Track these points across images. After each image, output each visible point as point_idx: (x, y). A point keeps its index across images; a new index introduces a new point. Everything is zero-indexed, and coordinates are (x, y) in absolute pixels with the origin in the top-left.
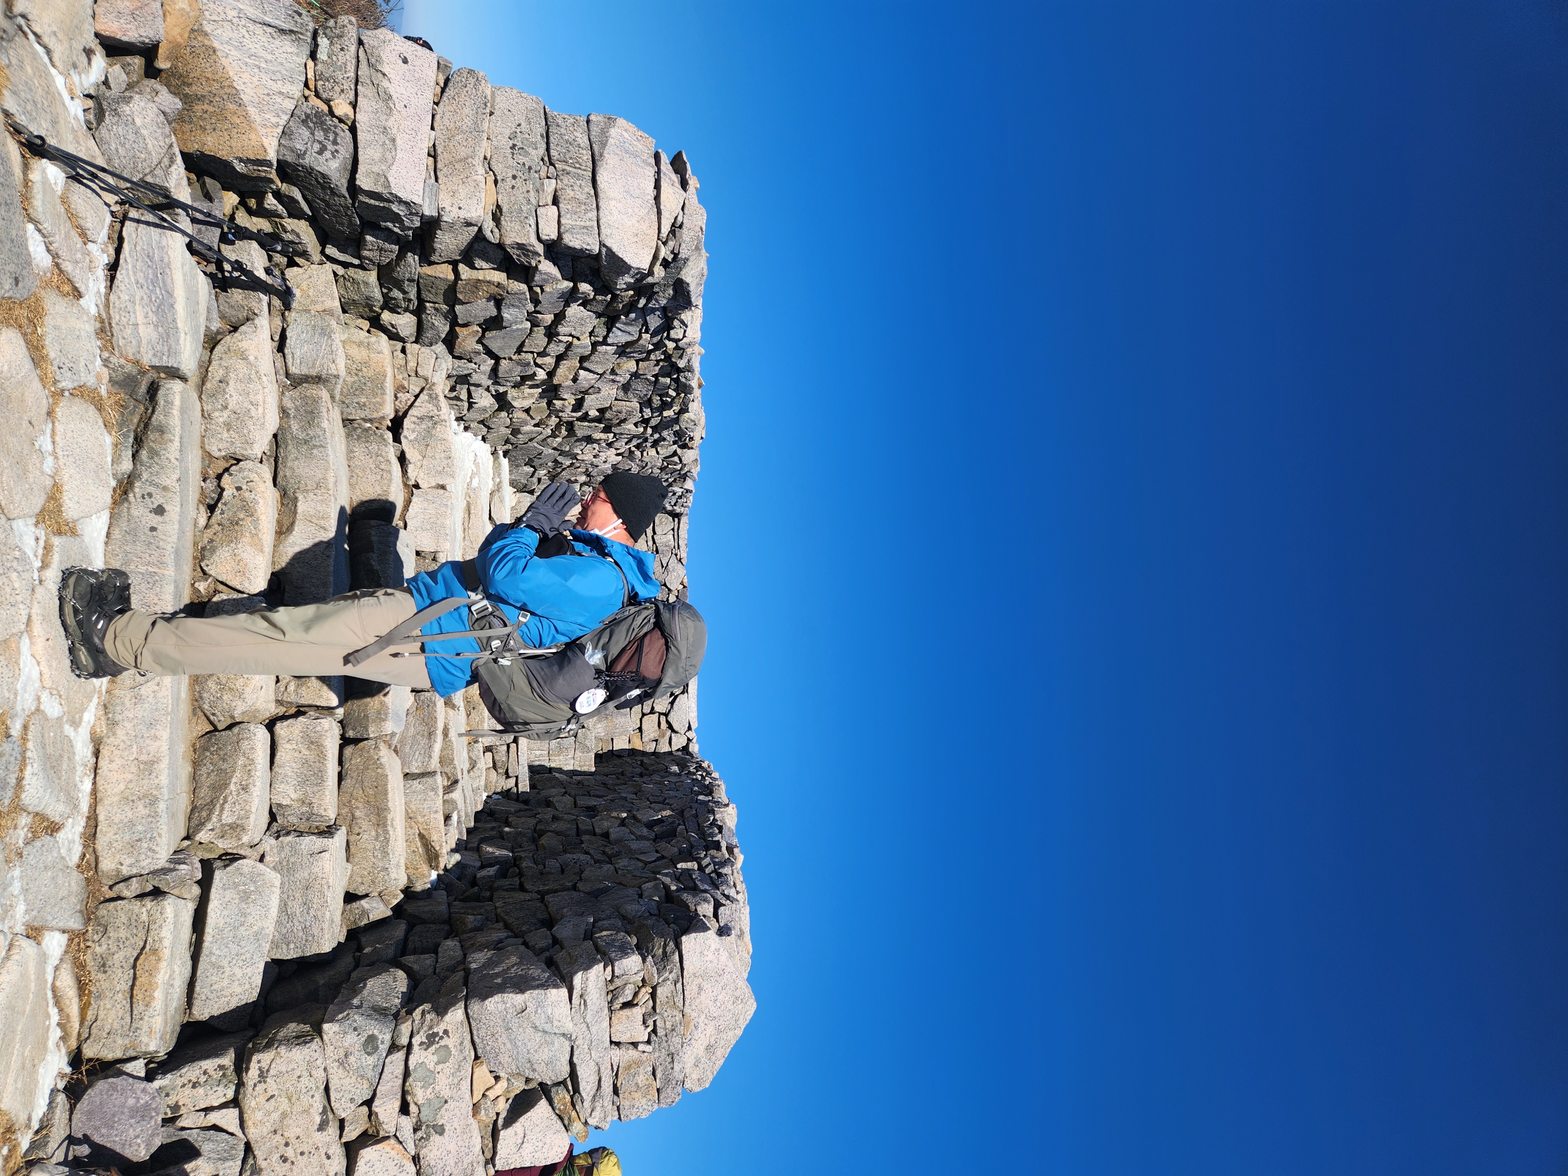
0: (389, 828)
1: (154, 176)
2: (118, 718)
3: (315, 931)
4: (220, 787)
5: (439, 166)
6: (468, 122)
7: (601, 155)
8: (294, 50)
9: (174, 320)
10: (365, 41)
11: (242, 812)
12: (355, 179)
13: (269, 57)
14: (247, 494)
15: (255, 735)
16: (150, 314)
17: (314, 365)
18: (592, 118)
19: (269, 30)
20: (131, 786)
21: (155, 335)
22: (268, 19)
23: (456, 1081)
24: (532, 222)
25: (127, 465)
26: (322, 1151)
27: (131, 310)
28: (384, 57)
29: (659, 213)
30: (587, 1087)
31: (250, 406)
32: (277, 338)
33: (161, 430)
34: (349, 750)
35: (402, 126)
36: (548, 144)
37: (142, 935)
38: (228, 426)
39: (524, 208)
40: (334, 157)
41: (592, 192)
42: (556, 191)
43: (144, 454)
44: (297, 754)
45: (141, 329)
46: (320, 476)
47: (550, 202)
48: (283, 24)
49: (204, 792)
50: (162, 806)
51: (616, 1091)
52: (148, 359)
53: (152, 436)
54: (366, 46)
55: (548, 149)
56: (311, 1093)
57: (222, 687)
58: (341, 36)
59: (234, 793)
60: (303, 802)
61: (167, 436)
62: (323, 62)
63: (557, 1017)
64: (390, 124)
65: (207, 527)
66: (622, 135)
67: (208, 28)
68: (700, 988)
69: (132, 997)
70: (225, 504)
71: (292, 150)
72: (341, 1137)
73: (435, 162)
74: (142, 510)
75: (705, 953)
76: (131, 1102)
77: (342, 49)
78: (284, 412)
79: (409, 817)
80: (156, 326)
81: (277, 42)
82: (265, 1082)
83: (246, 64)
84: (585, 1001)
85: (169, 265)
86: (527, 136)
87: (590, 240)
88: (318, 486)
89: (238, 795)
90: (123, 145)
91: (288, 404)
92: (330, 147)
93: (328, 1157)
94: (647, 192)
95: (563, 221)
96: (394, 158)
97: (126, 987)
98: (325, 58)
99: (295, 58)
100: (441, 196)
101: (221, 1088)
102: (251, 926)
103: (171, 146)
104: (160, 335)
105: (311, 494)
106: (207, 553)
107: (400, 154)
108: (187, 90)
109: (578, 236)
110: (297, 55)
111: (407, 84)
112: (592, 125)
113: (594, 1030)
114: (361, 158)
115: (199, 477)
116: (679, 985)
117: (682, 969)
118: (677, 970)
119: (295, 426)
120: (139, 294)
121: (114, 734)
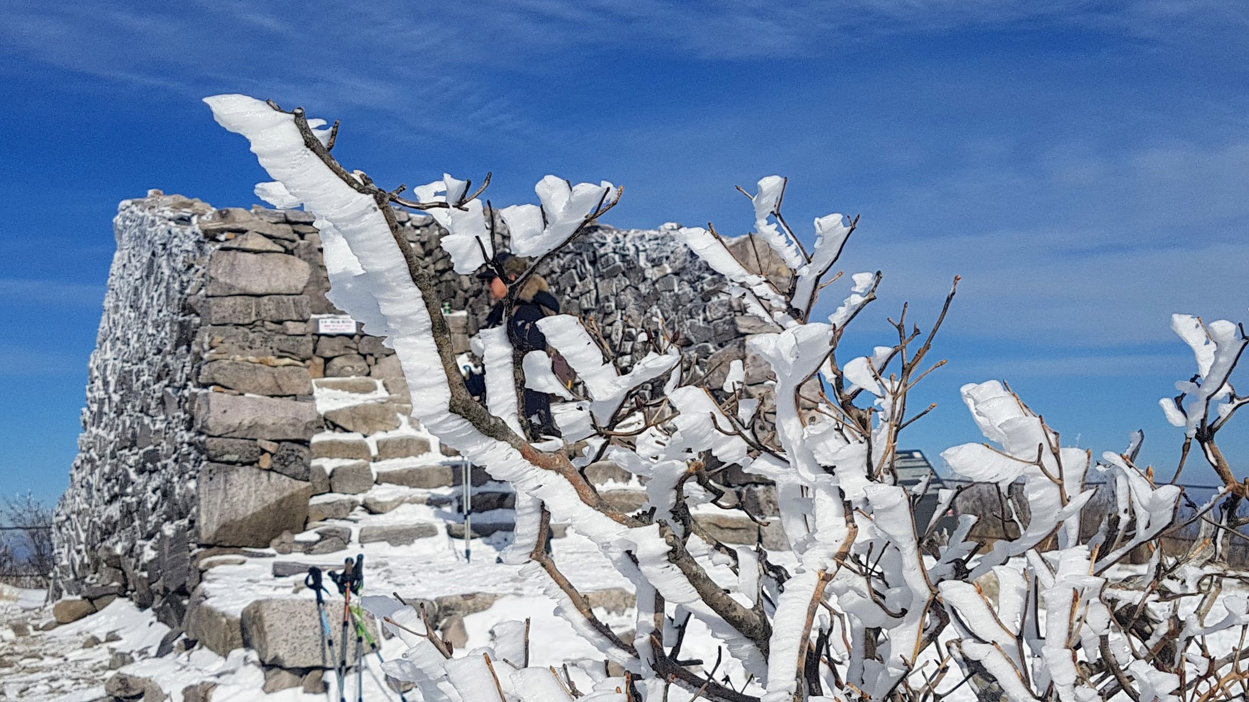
7: (241, 289)
8: (235, 474)
10: (220, 434)
13: (246, 486)
19: (228, 486)
22: (222, 488)
24: (299, 338)
28: (227, 423)
29: (268, 252)
36: (240, 325)
39: (291, 343)
41: (267, 297)
42: (272, 322)
47: (282, 326)
48: (222, 480)
54: (222, 433)
55: (243, 325)
58: (223, 447)
62: (240, 457)
64: (270, 421)
66: (221, 274)
71: (304, 473)
81: (235, 483)
86: (240, 338)
92: (296, 453)
95: (295, 318)
99: (240, 473)
100: (301, 393)
110: (237, 471)
111: (241, 410)
114: (294, 437)
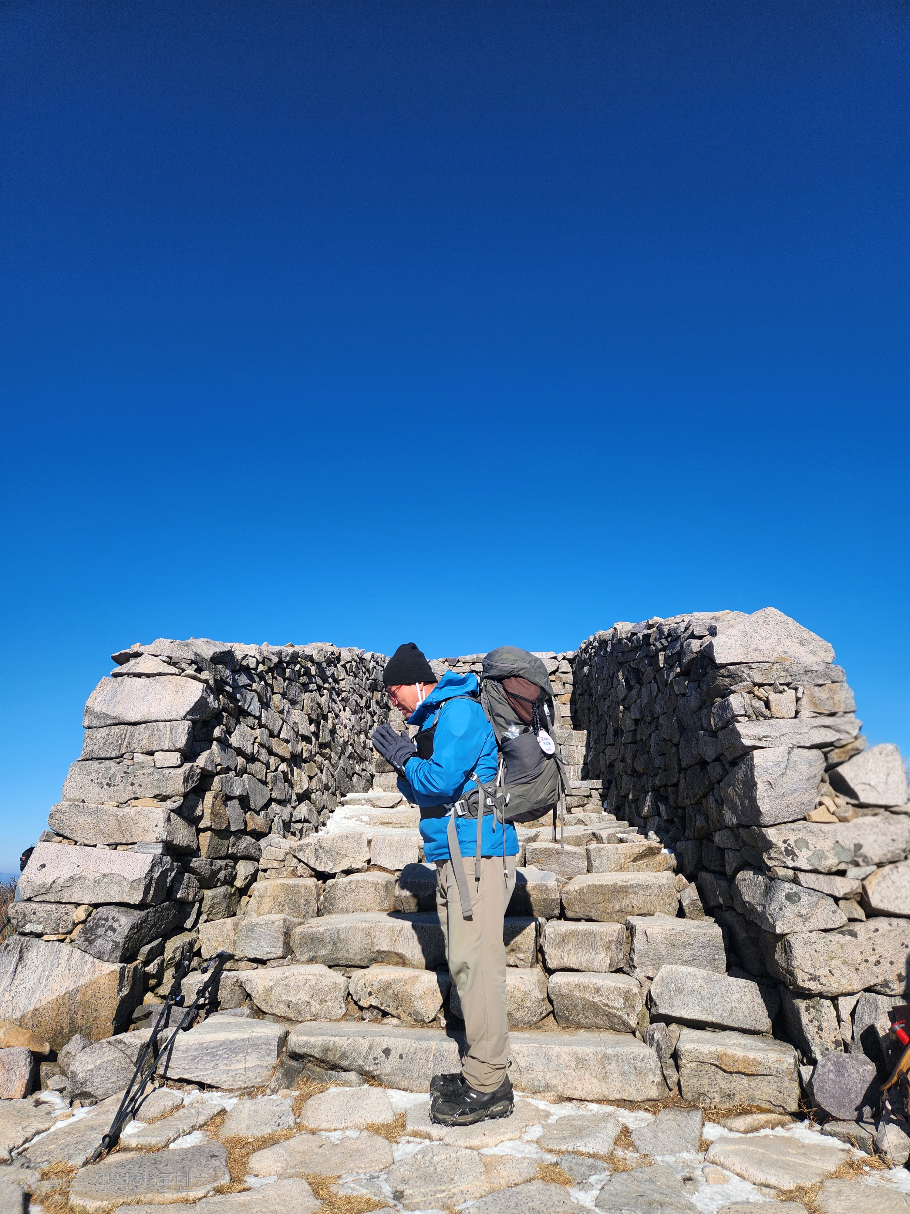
0: (629, 884)
1: (132, 1055)
2: (543, 1083)
3: (706, 939)
4: (596, 1009)
5: (124, 842)
6: (90, 819)
7: (115, 718)
8: (35, 950)
9: (243, 1040)
10: (28, 896)
11: (615, 993)
12: (134, 905)
13: (41, 968)
14: (375, 988)
15: (557, 983)
16: (237, 1058)
17: (275, 937)
18: (86, 725)
19: (19, 968)
20: (594, 1074)
21: (254, 1055)
22: (11, 970)
23: (822, 835)
24: (167, 771)
25: (353, 1076)
26: (873, 935)
27: (234, 1072)
28: (41, 882)
29: (160, 674)
30: (829, 736)
31: (308, 985)
32: (255, 965)
33: (326, 1050)
34: (569, 914)
35: (94, 869)
36: (106, 759)
37: (706, 1067)
38: (323, 1001)
39: (156, 777)
40: (117, 920)
41: (144, 725)
42: (143, 753)
43: (344, 1063)
44: (572, 952)
45: (248, 1065)
46: (361, 933)
47: (152, 757)
48: (15, 959)
49: (599, 1021)
50: (610, 1051)
51: (833, 715)
52: (272, 1060)
53: (330, 1057)
54: (32, 895)
55: (111, 759)
56: (828, 942)
57: (520, 1006)
58: (25, 914)
59: (601, 999)
60: (608, 948)
61: (331, 1046)
62: (44, 928)
63: (775, 758)
64: (92, 878)
65: (399, 1018)
66: (100, 702)
67: (18, 1014)
68: (756, 650)
69: (753, 1075)
70: (382, 1004)
71: (112, 952)
72: (861, 921)
73: (121, 844)
74: (386, 1065)
75: (729, 645)
76: (832, 1076)
77: (34, 913)
78: (311, 960)
79: (621, 869)
80: (247, 1054)
81: (29, 963)
82: (819, 977)
83: (46, 986)
84: (764, 737)
85: (199, 1044)
86: (100, 774)
87: (181, 728)
88: (369, 935)
89: (602, 996)
90: (109, 1078)
91: (306, 957)
92: (110, 923)
93: (877, 930)
94: (143, 684)
95: (166, 748)
96: (118, 875)
97: (746, 1078)
98: (41, 926)
99: (41, 950)
100: (147, 840)
101: (823, 1009)
102: (701, 986)
103: (109, 1043)
104: (254, 1051)
105: (375, 940)
106: (419, 1018)
107: (115, 871)
108: (66, 1030)
109: (178, 737)
110: (39, 948)
111: (61, 865)
112: (91, 725)
113: (786, 731)
114: (118, 900)
115: (361, 1023)
116: (753, 665)
117: (741, 663)
118: (742, 667)
119: (323, 952)
120: (222, 1067)
121: (555, 1086)
